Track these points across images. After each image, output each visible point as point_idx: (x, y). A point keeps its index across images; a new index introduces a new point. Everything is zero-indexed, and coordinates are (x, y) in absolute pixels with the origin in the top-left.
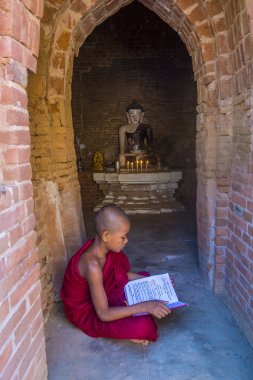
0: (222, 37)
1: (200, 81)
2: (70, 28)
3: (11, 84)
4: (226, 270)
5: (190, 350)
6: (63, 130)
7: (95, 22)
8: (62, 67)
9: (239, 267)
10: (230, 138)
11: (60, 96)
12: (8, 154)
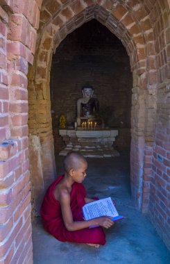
0: (151, 44)
1: (135, 72)
2: (51, 35)
3: (18, 73)
4: (150, 197)
5: (128, 251)
6: (44, 102)
7: (67, 32)
8: (46, 60)
9: (160, 195)
10: (154, 111)
11: (44, 79)
12: (14, 119)
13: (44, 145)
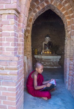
0: (73, 20)
1: (66, 31)
2: (32, 17)
3: (22, 33)
4: (72, 83)
5: (60, 102)
6: (29, 43)
7: (38, 15)
8: (30, 27)
11: (29, 34)
12: (20, 48)
13: (28, 60)
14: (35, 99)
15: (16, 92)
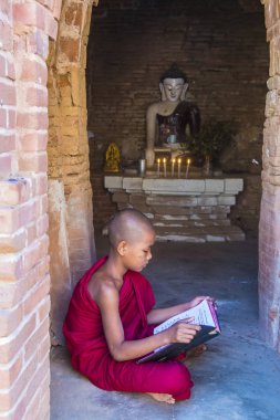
3: (33, 58)
5: (236, 416)
6: (74, 111)
8: (78, 23)
11: (73, 64)
12: (25, 140)
13: (73, 201)
14: (109, 403)
15: (10, 365)
